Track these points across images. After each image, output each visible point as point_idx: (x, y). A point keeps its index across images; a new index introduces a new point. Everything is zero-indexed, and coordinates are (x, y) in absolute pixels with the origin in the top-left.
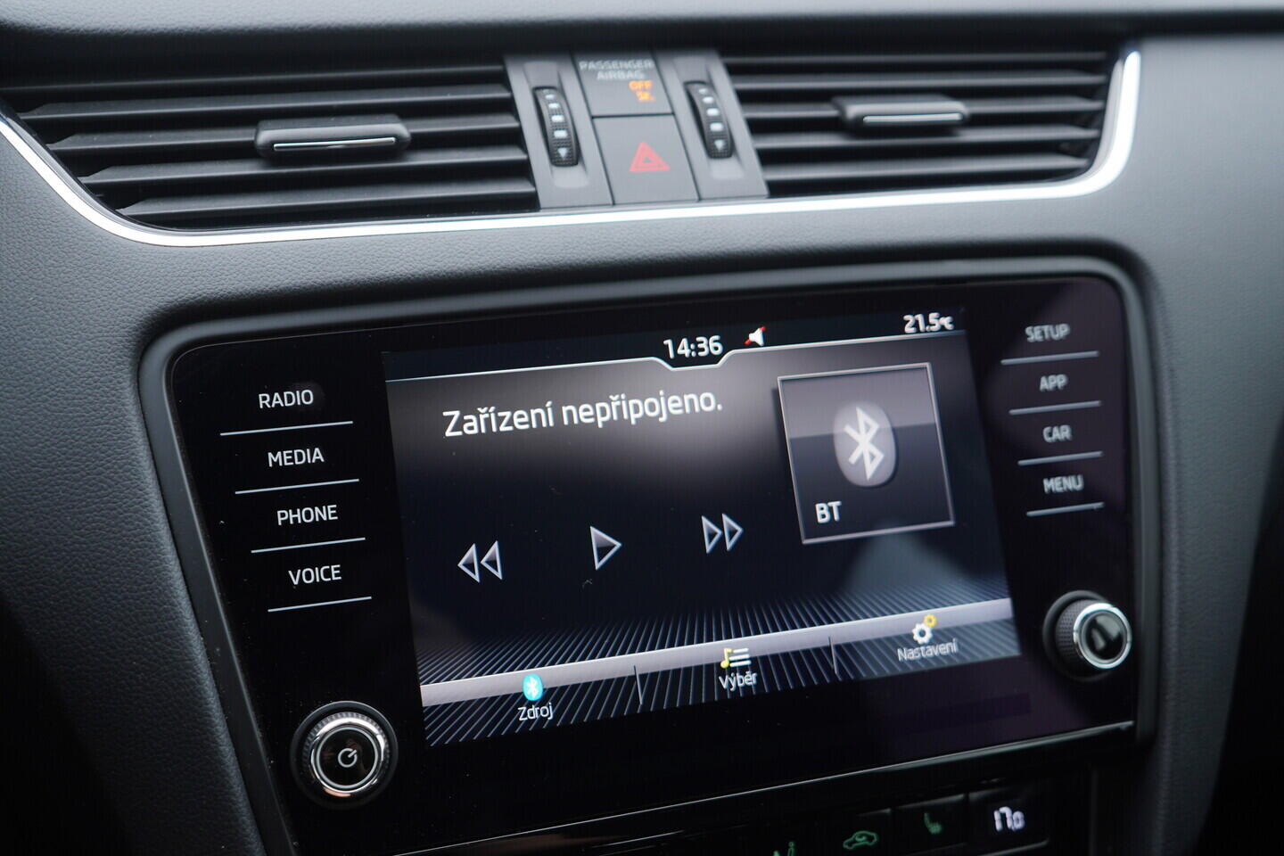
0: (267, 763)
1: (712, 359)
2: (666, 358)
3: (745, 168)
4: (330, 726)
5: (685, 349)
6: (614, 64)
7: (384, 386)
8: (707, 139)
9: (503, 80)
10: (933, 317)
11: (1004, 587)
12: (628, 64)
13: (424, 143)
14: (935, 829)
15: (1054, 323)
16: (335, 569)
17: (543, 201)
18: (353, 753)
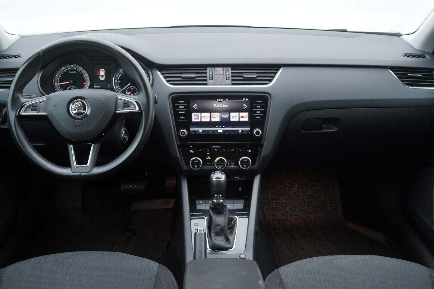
0: (177, 133)
1: (222, 101)
2: (217, 101)
3: (230, 82)
4: (181, 131)
5: (219, 100)
6: (219, 68)
7: (190, 102)
8: (226, 78)
9: (207, 69)
10: (246, 99)
11: (249, 127)
12: (220, 68)
13: (197, 77)
14: (240, 150)
15: (260, 100)
16: (184, 117)
17: (208, 84)
18: (183, 133)
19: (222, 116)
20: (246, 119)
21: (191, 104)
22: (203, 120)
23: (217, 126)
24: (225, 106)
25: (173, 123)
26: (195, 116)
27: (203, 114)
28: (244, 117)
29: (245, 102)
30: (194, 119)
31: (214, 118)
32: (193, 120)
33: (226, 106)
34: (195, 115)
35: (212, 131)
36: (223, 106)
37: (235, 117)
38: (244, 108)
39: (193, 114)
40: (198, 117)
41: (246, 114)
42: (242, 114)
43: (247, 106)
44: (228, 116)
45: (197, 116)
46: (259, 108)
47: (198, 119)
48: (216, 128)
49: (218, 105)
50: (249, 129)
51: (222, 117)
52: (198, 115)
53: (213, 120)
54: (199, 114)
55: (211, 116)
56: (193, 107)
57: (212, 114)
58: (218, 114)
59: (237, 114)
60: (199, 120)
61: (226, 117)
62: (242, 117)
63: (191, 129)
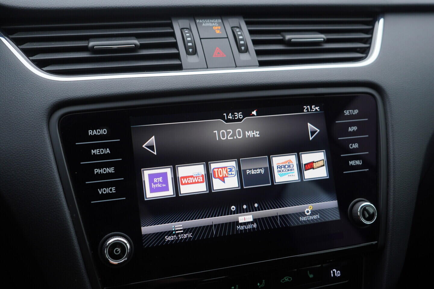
1: (239, 120)
2: (224, 119)
3: (251, 56)
4: (111, 241)
5: (230, 116)
6: (208, 21)
8: (239, 46)
9: (171, 25)
10: (313, 107)
11: (335, 197)
12: (213, 21)
13: (144, 46)
14: (311, 276)
15: (354, 109)
16: (113, 189)
17: (184, 67)
18: (119, 250)
19: (245, 171)
20: (321, 173)
21: (135, 138)
22: (185, 190)
23: (233, 208)
24: (251, 136)
25: (72, 217)
26: (155, 180)
27: (183, 171)
28: (315, 165)
29: (312, 118)
30: (152, 190)
31: (219, 178)
32: (149, 195)
33: (256, 134)
34: (151, 177)
35: (219, 226)
36: (244, 134)
37: (287, 167)
38: (311, 139)
39: (146, 173)
40: (165, 181)
41: (319, 156)
42: (307, 158)
43: (318, 130)
44: (266, 169)
45: (160, 179)
46: (353, 133)
47: (167, 189)
48: (232, 213)
49: (228, 133)
50: (333, 204)
51: (248, 172)
52: (165, 175)
53: (218, 185)
54: (168, 171)
55: (211, 172)
56: (144, 146)
57: (214, 166)
58: (232, 164)
59: (292, 158)
60: (170, 193)
61: (258, 171)
62: (310, 166)
63: (146, 230)
